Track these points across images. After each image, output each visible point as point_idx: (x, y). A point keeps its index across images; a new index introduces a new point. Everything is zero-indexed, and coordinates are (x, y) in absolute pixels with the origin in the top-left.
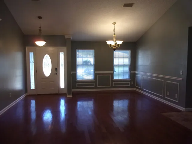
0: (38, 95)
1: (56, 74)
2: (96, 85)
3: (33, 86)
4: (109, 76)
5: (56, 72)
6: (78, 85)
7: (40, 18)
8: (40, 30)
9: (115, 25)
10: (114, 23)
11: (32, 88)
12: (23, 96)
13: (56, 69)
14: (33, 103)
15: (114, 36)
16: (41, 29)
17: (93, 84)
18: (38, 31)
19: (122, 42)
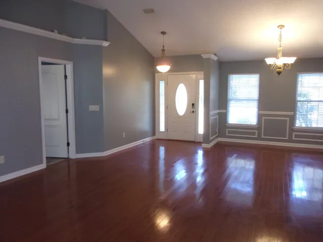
0: (168, 140)
1: (193, 112)
2: (259, 134)
3: (162, 128)
4: (286, 120)
5: (193, 110)
6: (229, 132)
7: (163, 33)
8: (163, 50)
9: (282, 29)
10: (280, 27)
11: (161, 130)
12: (148, 139)
13: (193, 105)
14: (162, 151)
15: (279, 49)
16: (165, 48)
17: (255, 133)
18: (161, 51)
19: (295, 58)
